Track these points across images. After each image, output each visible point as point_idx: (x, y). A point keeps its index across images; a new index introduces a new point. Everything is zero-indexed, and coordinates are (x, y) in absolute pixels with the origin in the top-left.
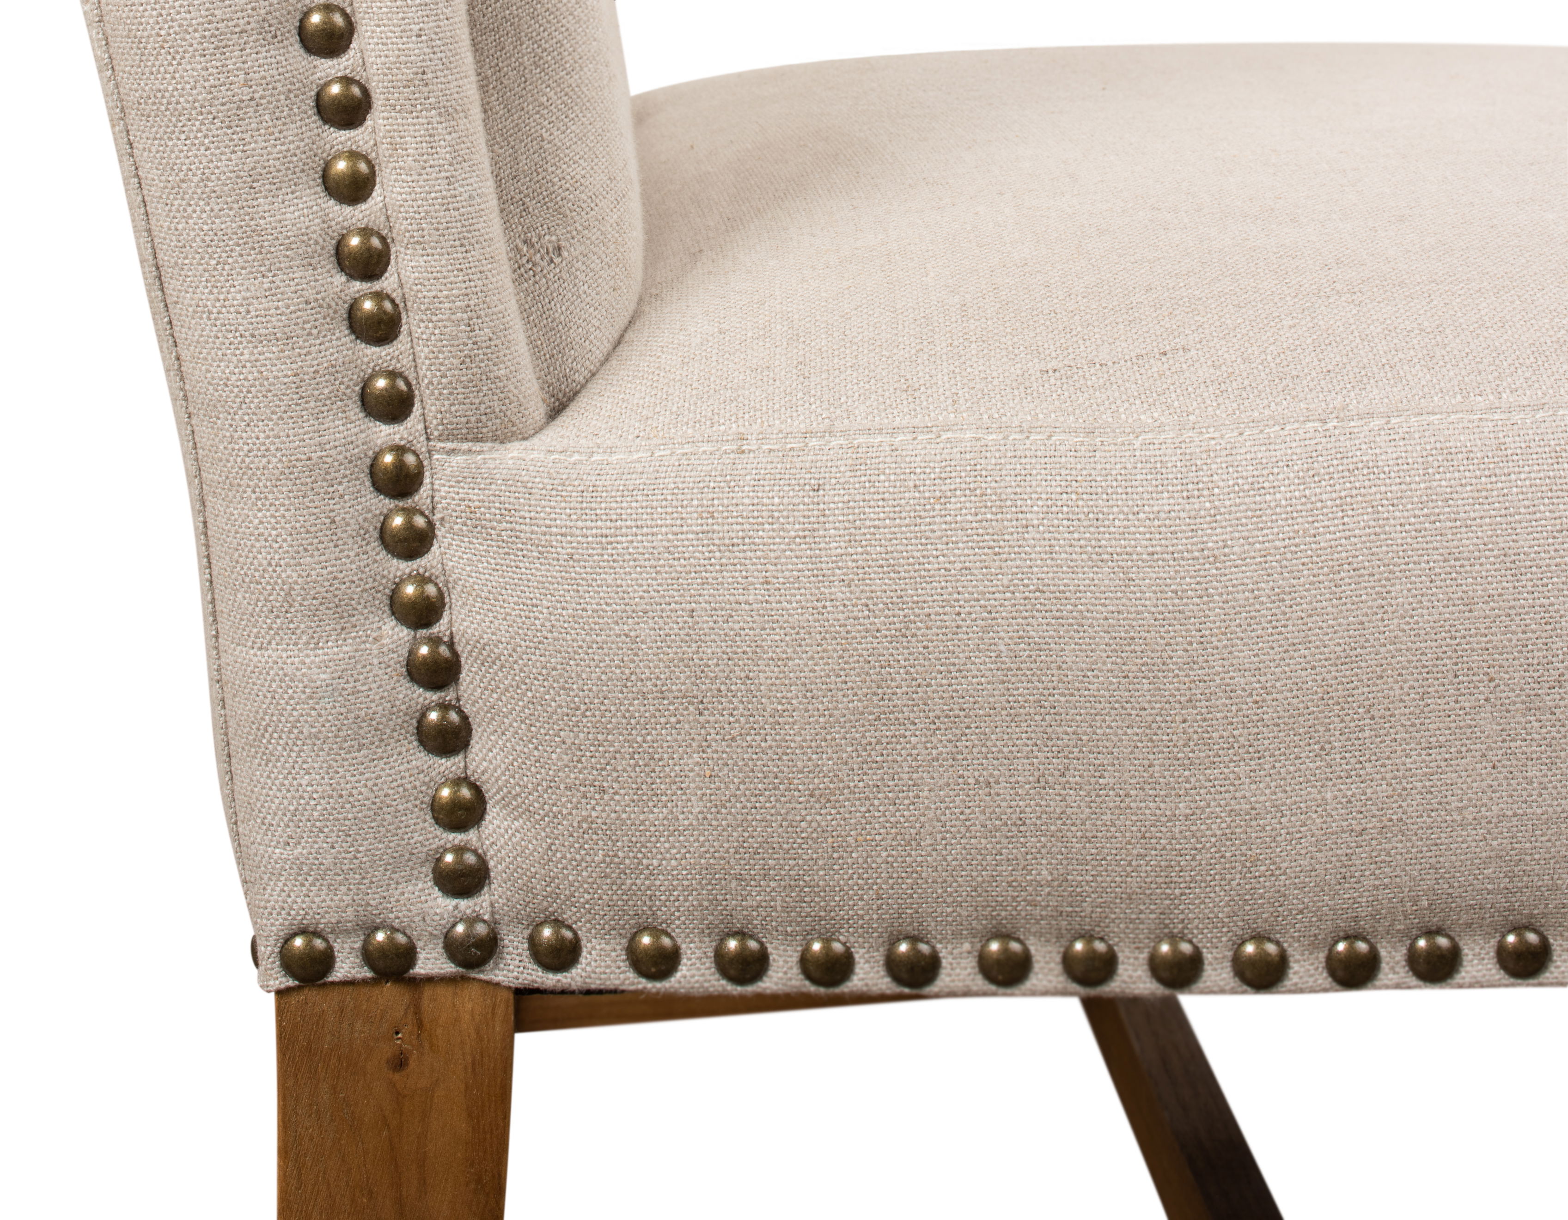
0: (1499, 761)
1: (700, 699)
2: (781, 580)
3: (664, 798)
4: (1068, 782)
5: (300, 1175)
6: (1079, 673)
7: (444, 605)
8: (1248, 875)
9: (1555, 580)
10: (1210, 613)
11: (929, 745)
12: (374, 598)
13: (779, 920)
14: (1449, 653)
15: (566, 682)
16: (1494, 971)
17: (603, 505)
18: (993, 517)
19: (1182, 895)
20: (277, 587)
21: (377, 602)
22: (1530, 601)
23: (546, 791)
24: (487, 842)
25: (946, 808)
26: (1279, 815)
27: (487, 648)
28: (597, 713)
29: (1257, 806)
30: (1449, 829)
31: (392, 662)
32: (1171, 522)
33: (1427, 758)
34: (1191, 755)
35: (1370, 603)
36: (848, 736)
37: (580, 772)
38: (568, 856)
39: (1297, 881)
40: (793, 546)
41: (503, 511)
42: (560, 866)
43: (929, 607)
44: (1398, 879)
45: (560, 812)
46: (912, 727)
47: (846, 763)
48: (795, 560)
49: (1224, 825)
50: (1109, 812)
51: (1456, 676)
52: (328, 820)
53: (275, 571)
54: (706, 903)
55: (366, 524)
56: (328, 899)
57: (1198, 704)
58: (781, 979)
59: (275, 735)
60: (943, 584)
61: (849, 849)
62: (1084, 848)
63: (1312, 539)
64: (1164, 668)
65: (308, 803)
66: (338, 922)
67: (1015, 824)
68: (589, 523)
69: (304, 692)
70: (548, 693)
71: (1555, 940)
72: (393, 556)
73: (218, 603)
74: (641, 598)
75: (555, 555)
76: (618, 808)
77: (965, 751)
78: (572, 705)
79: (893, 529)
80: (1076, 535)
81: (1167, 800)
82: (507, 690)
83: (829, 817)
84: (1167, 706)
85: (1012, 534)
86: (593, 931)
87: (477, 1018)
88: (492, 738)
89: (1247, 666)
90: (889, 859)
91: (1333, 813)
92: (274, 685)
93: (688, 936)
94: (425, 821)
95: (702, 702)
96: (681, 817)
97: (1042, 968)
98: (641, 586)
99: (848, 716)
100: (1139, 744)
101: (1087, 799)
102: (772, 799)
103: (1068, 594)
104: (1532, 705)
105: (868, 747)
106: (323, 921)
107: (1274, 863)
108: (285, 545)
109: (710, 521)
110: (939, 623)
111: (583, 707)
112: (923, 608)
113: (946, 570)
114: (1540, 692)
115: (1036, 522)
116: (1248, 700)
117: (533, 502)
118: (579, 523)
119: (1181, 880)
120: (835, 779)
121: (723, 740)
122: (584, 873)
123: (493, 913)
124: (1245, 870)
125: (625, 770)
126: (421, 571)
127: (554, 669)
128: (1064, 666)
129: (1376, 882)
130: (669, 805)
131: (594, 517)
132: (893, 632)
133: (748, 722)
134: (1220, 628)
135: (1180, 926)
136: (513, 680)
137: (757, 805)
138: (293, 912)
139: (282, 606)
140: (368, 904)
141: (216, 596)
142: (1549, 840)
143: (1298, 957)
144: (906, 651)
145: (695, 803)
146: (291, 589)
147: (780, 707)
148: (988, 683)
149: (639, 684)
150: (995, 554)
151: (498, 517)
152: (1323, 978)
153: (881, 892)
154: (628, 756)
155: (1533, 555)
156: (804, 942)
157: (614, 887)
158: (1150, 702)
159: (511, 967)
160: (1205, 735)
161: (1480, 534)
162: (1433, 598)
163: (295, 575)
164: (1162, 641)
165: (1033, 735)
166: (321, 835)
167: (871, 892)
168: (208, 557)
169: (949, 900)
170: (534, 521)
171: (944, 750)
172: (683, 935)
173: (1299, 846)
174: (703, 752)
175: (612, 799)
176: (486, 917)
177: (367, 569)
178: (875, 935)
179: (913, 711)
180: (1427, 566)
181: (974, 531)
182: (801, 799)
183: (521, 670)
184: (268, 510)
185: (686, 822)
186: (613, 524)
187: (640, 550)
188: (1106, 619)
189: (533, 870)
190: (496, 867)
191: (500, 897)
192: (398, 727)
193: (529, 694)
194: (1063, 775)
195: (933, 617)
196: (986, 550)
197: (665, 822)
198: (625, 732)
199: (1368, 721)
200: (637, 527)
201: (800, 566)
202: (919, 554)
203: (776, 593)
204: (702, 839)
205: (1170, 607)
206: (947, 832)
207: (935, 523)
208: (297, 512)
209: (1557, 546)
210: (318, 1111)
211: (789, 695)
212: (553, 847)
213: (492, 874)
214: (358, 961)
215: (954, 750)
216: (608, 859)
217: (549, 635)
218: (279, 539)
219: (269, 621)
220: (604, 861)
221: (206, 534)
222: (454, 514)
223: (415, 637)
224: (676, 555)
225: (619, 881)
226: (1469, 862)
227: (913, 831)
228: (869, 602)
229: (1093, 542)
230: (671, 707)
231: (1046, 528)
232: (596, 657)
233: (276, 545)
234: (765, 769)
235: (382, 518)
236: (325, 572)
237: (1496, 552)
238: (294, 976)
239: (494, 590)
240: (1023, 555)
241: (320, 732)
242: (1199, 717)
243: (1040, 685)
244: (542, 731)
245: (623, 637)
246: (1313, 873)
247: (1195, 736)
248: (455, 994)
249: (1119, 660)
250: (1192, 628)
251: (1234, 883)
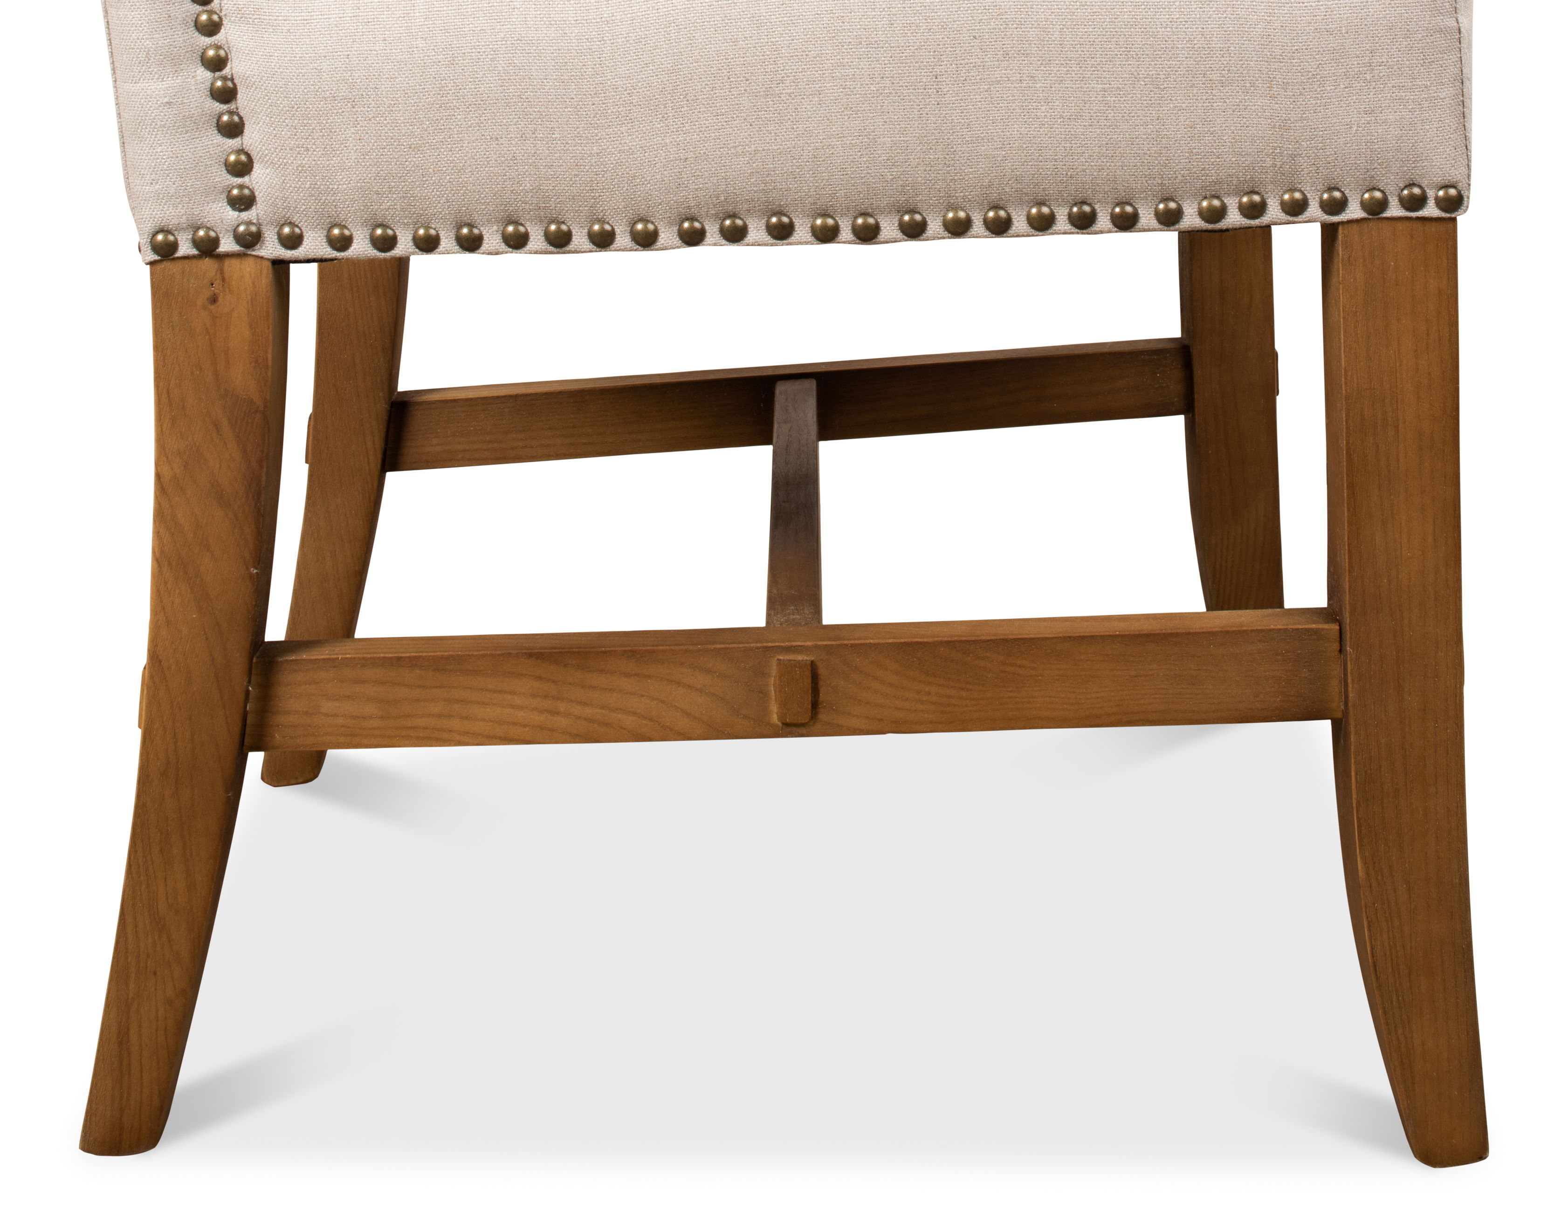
0: (753, 122)
1: (353, 99)
2: (392, 39)
3: (338, 152)
4: (536, 137)
5: (164, 359)
6: (540, 81)
7: (228, 59)
8: (631, 185)
9: (779, 29)
10: (605, 49)
11: (467, 120)
12: (192, 56)
13: (400, 216)
14: (725, 67)
15: (287, 94)
16: (764, 236)
17: (305, 5)
18: (497, 4)
19: (599, 196)
20: (142, 50)
21: (194, 58)
22: (766, 40)
23: (280, 152)
24: (254, 182)
25: (477, 152)
26: (644, 152)
27: (248, 79)
28: (303, 109)
29: (633, 147)
30: (730, 158)
31: (202, 89)
32: (587, 5)
33: (717, 121)
34: (598, 122)
35: (685, 42)
36: (427, 116)
37: (296, 141)
38: (293, 185)
39: (656, 187)
40: (398, 22)
41: (255, 9)
42: (289, 191)
43: (464, 49)
44: (707, 185)
45: (287, 162)
46: (458, 111)
47: (426, 130)
48: (399, 28)
49: (616, 158)
50: (558, 152)
51: (729, 78)
52: (171, 170)
53: (141, 42)
54: (362, 208)
55: (187, 18)
56: (173, 211)
57: (600, 95)
58: (404, 248)
59: (144, 127)
60: (472, 38)
61: (431, 176)
62: (547, 171)
63: (656, 11)
64: (583, 77)
65: (161, 162)
66: (178, 224)
67: (511, 160)
68: (297, 14)
69: (157, 103)
70: (278, 100)
71: (796, 219)
72: (202, 35)
73: (115, 63)
74: (323, 50)
75: (281, 31)
76: (316, 159)
77: (484, 122)
78: (291, 106)
79: (447, 12)
80: (538, 12)
81: (587, 145)
82: (259, 100)
83: (420, 159)
84: (584, 97)
85: (506, 12)
86: (309, 226)
87: (253, 275)
88: (254, 126)
89: (624, 75)
90: (451, 180)
91: (671, 150)
92: (142, 101)
93: (356, 228)
94: (221, 171)
95: (354, 101)
96: (347, 161)
97: (534, 239)
98: (323, 44)
99: (426, 106)
100: (571, 117)
101: (547, 145)
102: (391, 150)
103: (533, 41)
104: (769, 93)
105: (437, 122)
106: (171, 223)
107: (644, 178)
108: (145, 28)
109: (358, 11)
110: (469, 57)
111: (296, 106)
112: (462, 50)
113: (473, 31)
114: (772, 86)
115: (518, 6)
116: (625, 93)
117: (270, 4)
118: (293, 14)
119: (598, 188)
120: (421, 139)
121: (365, 120)
122: (301, 195)
123: (258, 219)
124: (629, 182)
125: (318, 139)
126: (216, 42)
127: (281, 88)
128: (532, 77)
129: (696, 187)
130: (340, 155)
131: (300, 11)
132: (447, 62)
133: (377, 111)
134: (610, 56)
135: (602, 214)
136: (262, 94)
137: (384, 153)
138: (156, 220)
139: (145, 60)
140: (194, 214)
141: (114, 60)
142: (782, 163)
143: (663, 230)
144: (453, 72)
145: (353, 154)
146: (149, 51)
147: (392, 102)
148: (494, 87)
149: (323, 93)
150: (498, 22)
151: (253, 12)
152: (677, 241)
153: (448, 198)
154: (319, 131)
155: (768, 17)
156: (414, 229)
157: (317, 201)
158: (576, 95)
159: (269, 248)
160: (604, 111)
161: (741, 7)
162: (717, 39)
163: (150, 43)
164: (581, 64)
165: (518, 113)
166: (168, 178)
167: (444, 199)
168: (110, 40)
169: (483, 201)
170: (270, 14)
171: (474, 122)
172: (354, 227)
173: (655, 168)
174: (356, 127)
175: (312, 154)
176: (255, 221)
177: (188, 41)
178: (448, 223)
179: (458, 102)
180: (714, 23)
181: (488, 11)
182: (405, 150)
183: (265, 89)
184: (136, 11)
185: (349, 164)
186: (310, 14)
187: (323, 26)
188: (553, 53)
189: (276, 194)
190: (259, 195)
191: (261, 211)
192: (206, 122)
193: (270, 101)
194: (534, 133)
195: (466, 54)
196: (493, 21)
197: (339, 165)
198: (317, 118)
199: (685, 102)
200: (321, 15)
201: (401, 31)
202: (460, 23)
203: (390, 45)
204: (357, 172)
205: (585, 47)
206: (478, 164)
207: (468, 8)
208: (151, 12)
209: (780, 12)
210: (172, 326)
211: (397, 96)
212: (285, 181)
213: (257, 199)
214: (190, 245)
215: (479, 122)
216: (312, 186)
217: (278, 70)
218: (142, 26)
219: (139, 68)
220: (310, 187)
221: (108, 28)
222: (231, 12)
223: (214, 76)
224: (341, 28)
225: (319, 198)
226: (742, 175)
227: (461, 165)
228: (435, 48)
229: (547, 16)
230: (339, 105)
231: (523, 9)
232: (301, 81)
233: (141, 29)
234: (386, 135)
235: (196, 16)
236: (166, 42)
237: (749, 16)
238: (158, 254)
239: (251, 49)
240: (512, 23)
241: (165, 124)
242: (601, 102)
243: (520, 87)
244: (277, 120)
245: (315, 70)
246: (663, 183)
247: (599, 112)
248: (241, 263)
249: (559, 74)
250: (596, 57)
251: (625, 189)
